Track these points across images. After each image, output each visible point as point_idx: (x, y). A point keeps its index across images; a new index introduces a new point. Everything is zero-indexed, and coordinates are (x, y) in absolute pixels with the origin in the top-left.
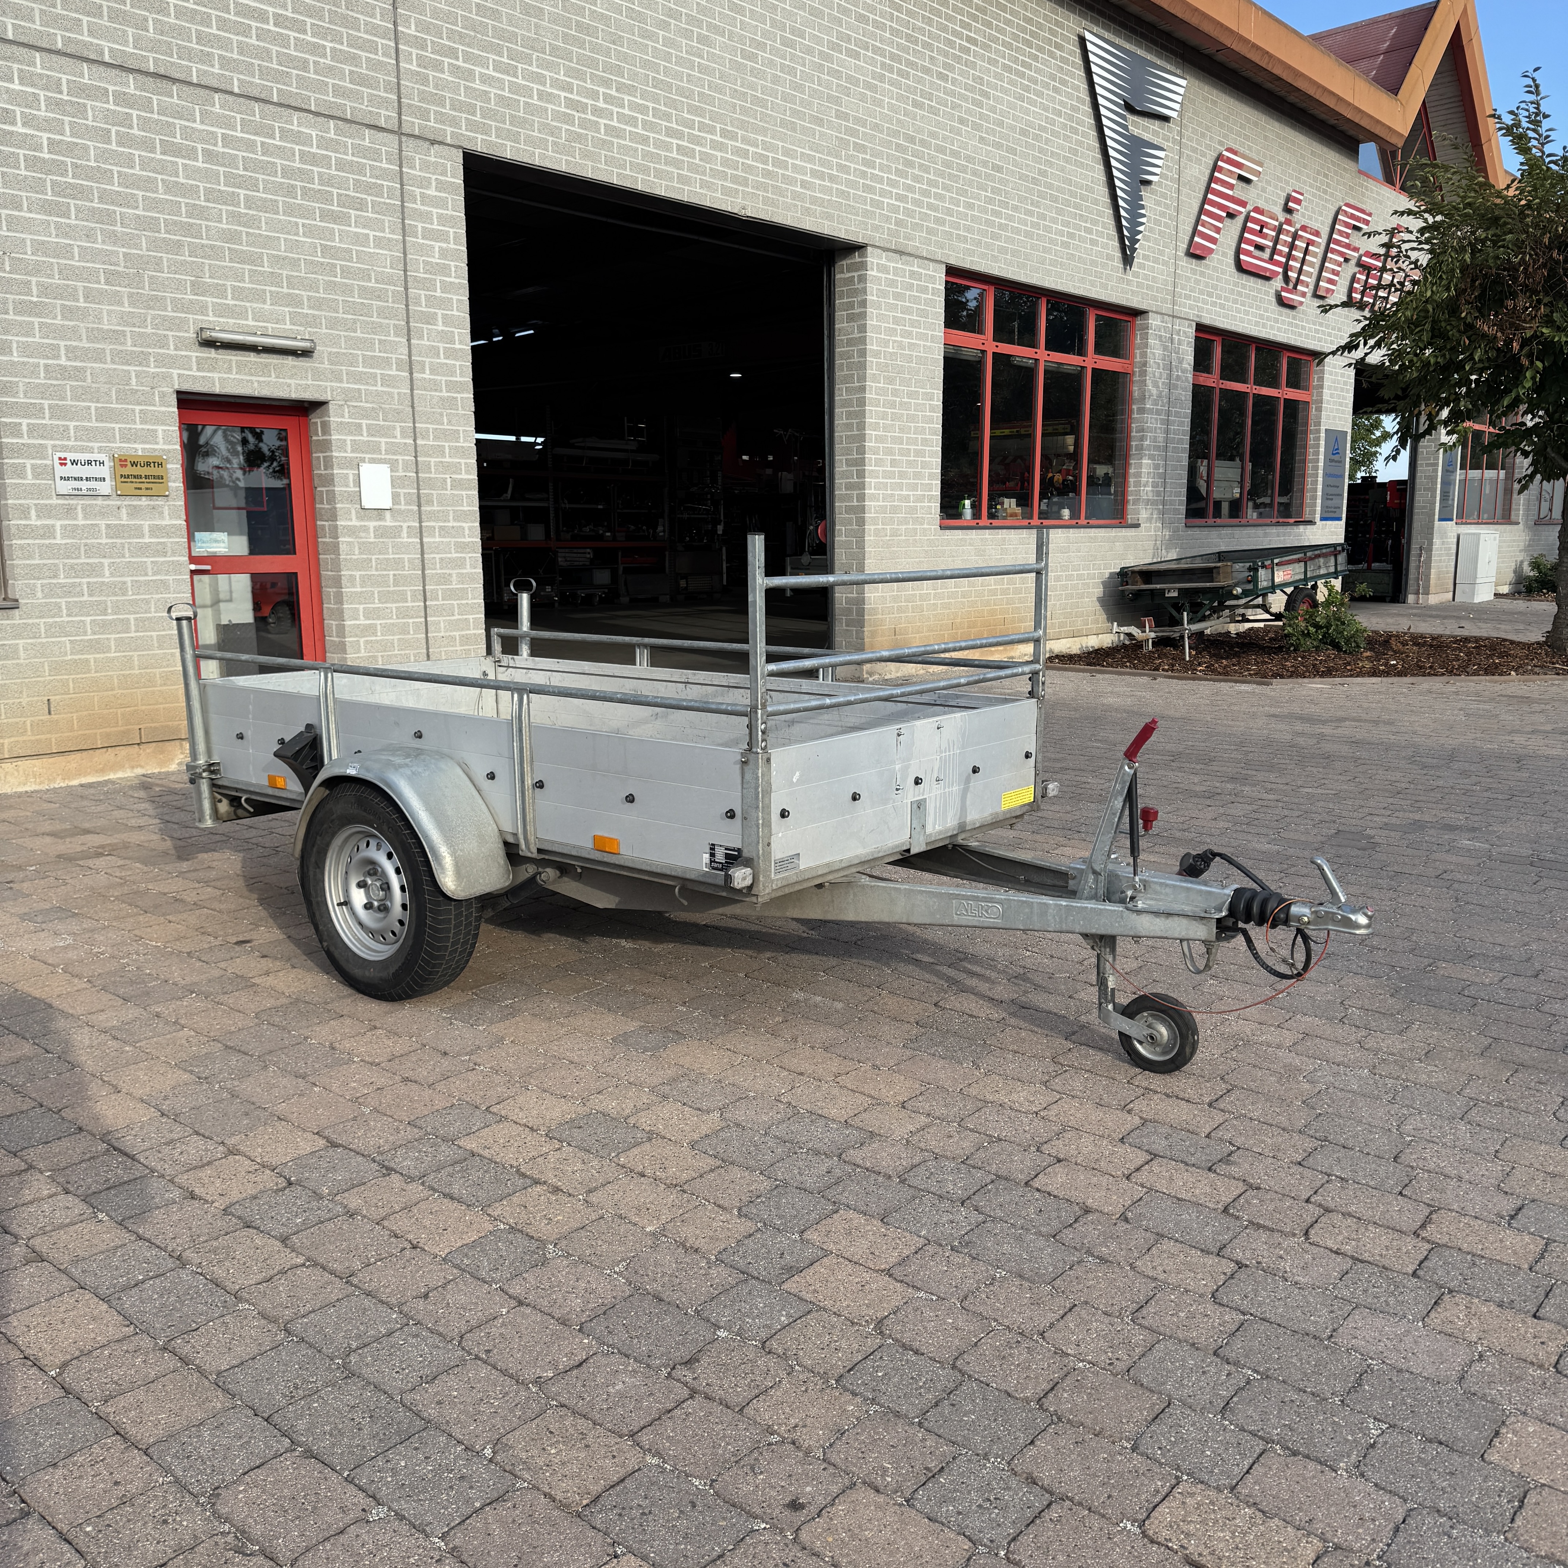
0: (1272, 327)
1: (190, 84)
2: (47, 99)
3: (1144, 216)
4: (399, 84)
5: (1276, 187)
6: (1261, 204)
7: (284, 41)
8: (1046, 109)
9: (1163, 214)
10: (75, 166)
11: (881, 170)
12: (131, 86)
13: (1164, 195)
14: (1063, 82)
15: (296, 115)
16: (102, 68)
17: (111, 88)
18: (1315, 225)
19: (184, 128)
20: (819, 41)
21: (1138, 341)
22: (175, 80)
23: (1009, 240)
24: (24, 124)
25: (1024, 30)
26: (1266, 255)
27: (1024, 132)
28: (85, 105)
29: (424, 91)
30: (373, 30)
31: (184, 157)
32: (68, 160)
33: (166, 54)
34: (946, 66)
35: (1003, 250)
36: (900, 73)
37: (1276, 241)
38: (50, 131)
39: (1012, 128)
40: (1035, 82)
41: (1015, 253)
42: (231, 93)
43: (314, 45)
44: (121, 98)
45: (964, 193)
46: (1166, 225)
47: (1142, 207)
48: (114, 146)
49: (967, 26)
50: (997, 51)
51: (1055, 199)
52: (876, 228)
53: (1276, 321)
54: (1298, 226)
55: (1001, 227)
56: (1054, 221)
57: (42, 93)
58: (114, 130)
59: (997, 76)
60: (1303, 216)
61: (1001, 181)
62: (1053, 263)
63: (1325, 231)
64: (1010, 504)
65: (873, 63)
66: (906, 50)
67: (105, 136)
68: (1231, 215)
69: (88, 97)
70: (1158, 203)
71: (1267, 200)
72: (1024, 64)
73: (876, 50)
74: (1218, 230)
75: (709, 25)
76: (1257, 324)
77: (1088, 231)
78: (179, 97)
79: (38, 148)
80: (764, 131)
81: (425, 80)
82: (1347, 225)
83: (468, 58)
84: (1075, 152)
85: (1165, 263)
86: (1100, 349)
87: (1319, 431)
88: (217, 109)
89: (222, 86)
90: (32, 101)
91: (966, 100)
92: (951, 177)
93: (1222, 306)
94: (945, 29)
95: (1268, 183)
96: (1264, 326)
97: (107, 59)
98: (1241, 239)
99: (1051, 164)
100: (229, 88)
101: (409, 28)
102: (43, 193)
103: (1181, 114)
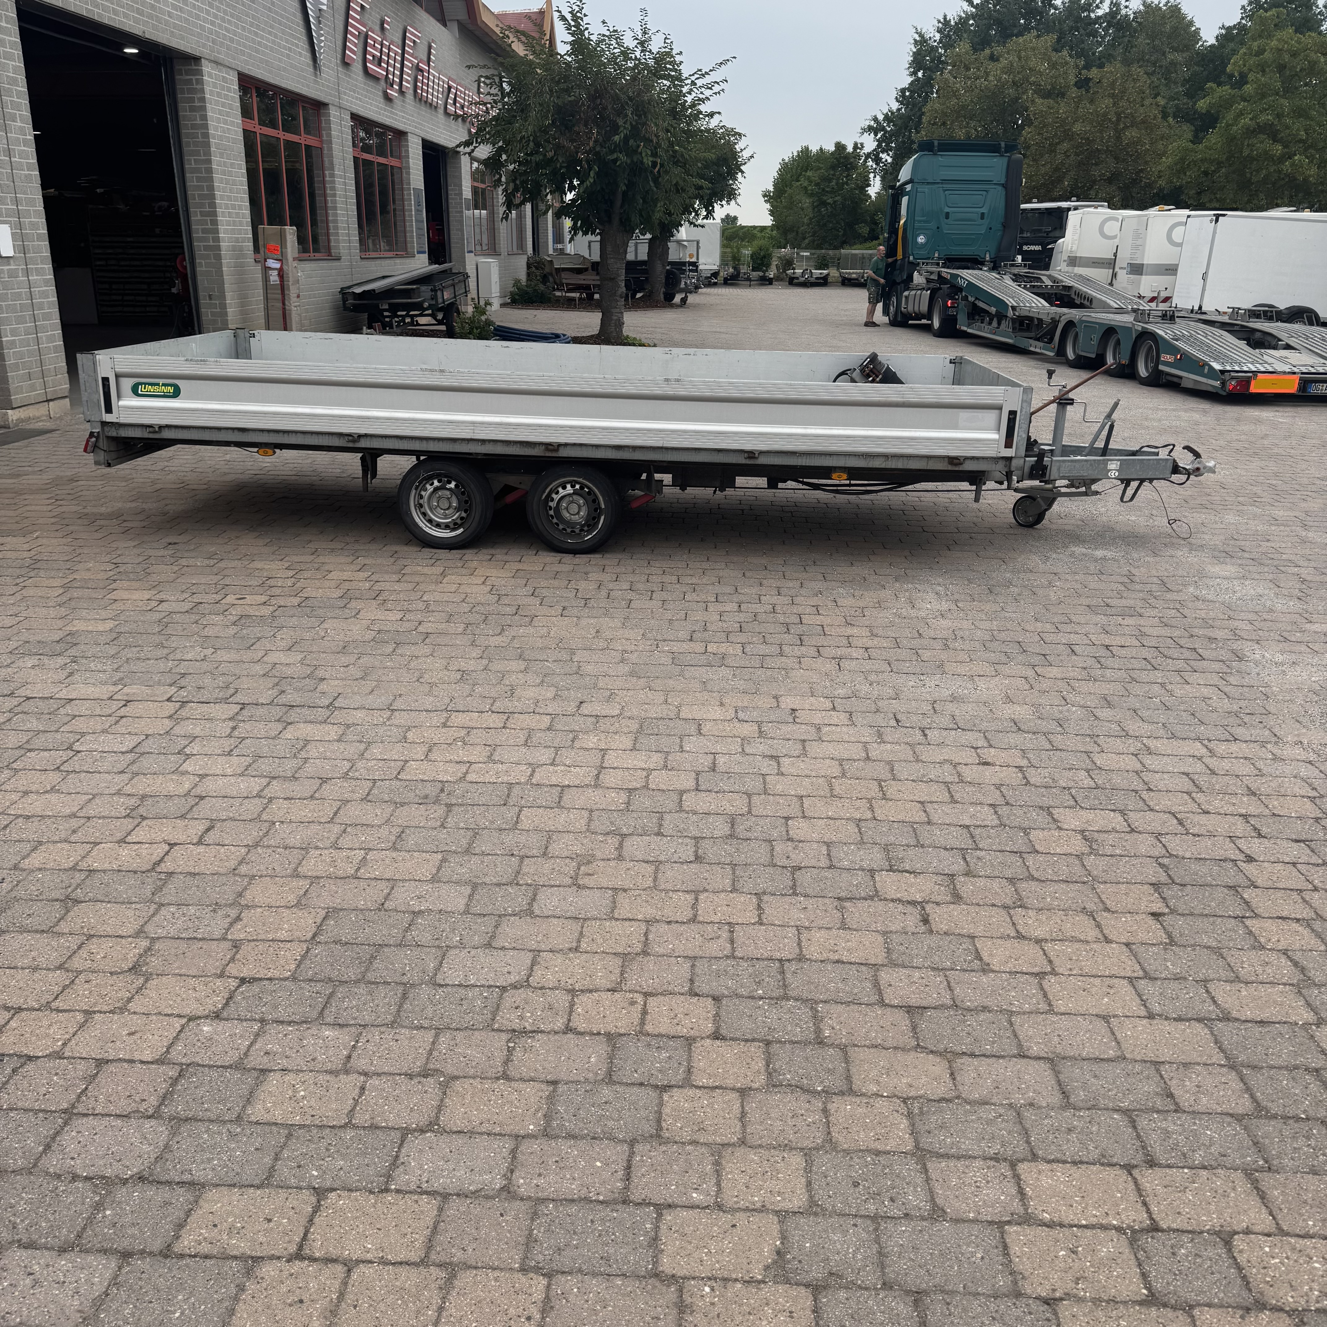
0: (383, 115)
3: (323, 35)
5: (375, 12)
6: (370, 25)
9: (329, 33)
13: (328, 19)
18: (396, 40)
21: (325, 125)
23: (264, 54)
26: (377, 62)
35: (262, 61)
37: (381, 52)
46: (332, 42)
47: (322, 29)
52: (204, 46)
53: (384, 110)
54: (390, 40)
55: (260, 44)
56: (281, 38)
68: (360, 34)
70: (326, 25)
71: (373, 22)
74: (355, 45)
76: (376, 112)
77: (297, 46)
82: (411, 40)
85: (333, 70)
86: (306, 130)
87: (410, 189)
98: (366, 51)
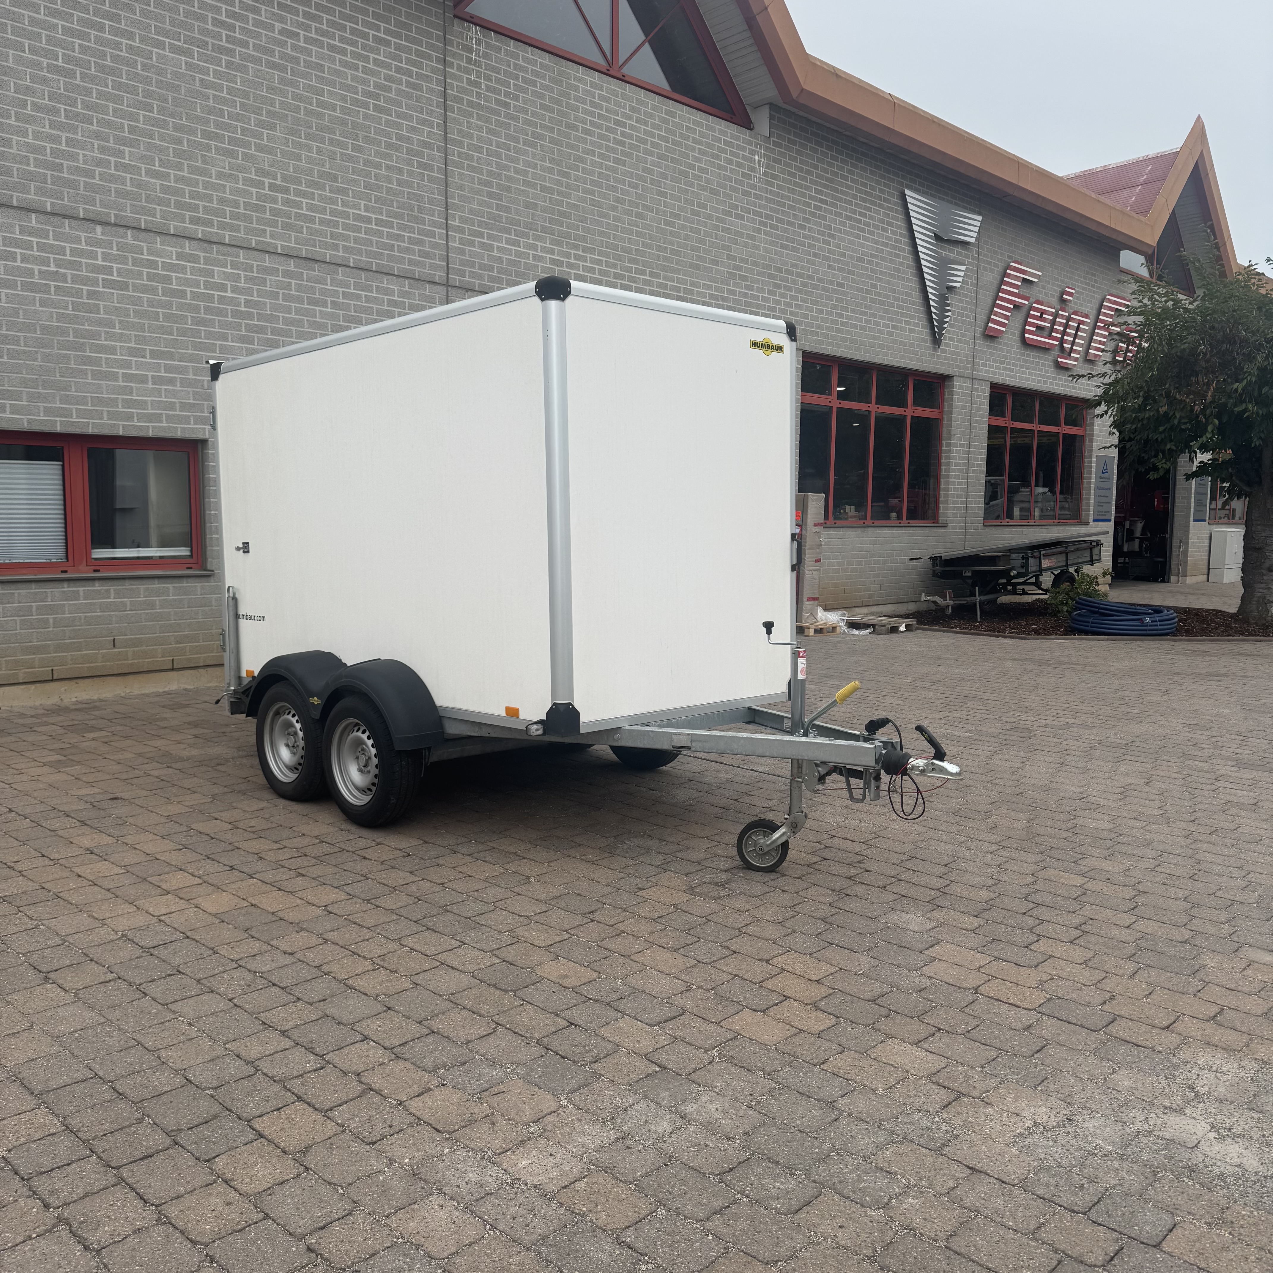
0: (1052, 384)
1: (325, 262)
2: (245, 276)
3: (949, 311)
4: (448, 256)
5: (1053, 284)
6: (1041, 297)
7: (380, 234)
8: (877, 243)
9: (964, 309)
10: (258, 314)
11: (757, 292)
12: (292, 265)
13: (966, 296)
14: (889, 224)
15: (385, 278)
16: (276, 257)
17: (280, 268)
18: (1086, 310)
19: (321, 289)
20: (716, 210)
21: (946, 396)
22: (317, 261)
23: (848, 332)
24: (232, 292)
25: (861, 191)
26: (1046, 333)
27: (860, 260)
28: (266, 279)
29: (462, 259)
30: (434, 224)
31: (320, 306)
32: (255, 311)
33: (312, 246)
34: (804, 219)
35: (844, 340)
36: (772, 226)
37: (1053, 322)
38: (246, 295)
39: (852, 257)
40: (869, 225)
41: (853, 341)
42: (349, 267)
43: (398, 235)
44: (287, 274)
45: (816, 303)
46: (967, 316)
47: (948, 305)
48: (281, 302)
49: (820, 192)
50: (841, 207)
51: (882, 303)
53: (1055, 379)
54: (1072, 311)
55: (843, 324)
56: (882, 317)
57: (242, 273)
58: (281, 292)
59: (841, 223)
60: (1076, 303)
61: (844, 293)
62: (881, 346)
63: (1093, 313)
64: (850, 510)
65: (753, 221)
66: (776, 211)
67: (275, 296)
68: (1017, 307)
69: (268, 274)
70: (961, 301)
71: (1046, 294)
72: (861, 214)
73: (756, 213)
74: (1006, 317)
75: (643, 205)
77: (907, 323)
78: (319, 271)
79: (239, 305)
80: (677, 271)
81: (463, 252)
82: (1110, 309)
83: (490, 237)
84: (897, 270)
85: (966, 342)
86: (916, 403)
87: (1091, 457)
88: (340, 277)
89: (344, 263)
90: (237, 278)
91: (819, 241)
92: (807, 293)
93: (1011, 370)
94: (803, 195)
95: (1048, 282)
96: (1045, 382)
97: (279, 251)
98: (1026, 323)
99: (879, 280)
100: (347, 263)
101: (455, 221)
102: (240, 331)
103: (977, 239)
